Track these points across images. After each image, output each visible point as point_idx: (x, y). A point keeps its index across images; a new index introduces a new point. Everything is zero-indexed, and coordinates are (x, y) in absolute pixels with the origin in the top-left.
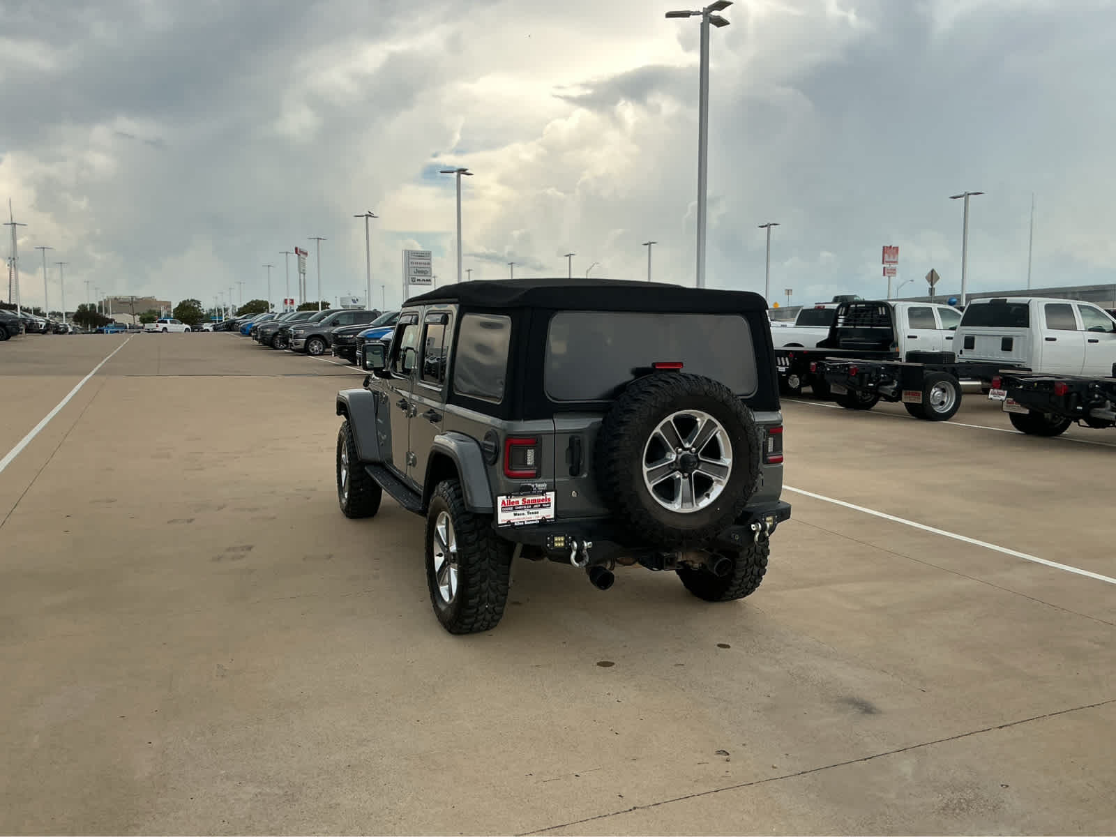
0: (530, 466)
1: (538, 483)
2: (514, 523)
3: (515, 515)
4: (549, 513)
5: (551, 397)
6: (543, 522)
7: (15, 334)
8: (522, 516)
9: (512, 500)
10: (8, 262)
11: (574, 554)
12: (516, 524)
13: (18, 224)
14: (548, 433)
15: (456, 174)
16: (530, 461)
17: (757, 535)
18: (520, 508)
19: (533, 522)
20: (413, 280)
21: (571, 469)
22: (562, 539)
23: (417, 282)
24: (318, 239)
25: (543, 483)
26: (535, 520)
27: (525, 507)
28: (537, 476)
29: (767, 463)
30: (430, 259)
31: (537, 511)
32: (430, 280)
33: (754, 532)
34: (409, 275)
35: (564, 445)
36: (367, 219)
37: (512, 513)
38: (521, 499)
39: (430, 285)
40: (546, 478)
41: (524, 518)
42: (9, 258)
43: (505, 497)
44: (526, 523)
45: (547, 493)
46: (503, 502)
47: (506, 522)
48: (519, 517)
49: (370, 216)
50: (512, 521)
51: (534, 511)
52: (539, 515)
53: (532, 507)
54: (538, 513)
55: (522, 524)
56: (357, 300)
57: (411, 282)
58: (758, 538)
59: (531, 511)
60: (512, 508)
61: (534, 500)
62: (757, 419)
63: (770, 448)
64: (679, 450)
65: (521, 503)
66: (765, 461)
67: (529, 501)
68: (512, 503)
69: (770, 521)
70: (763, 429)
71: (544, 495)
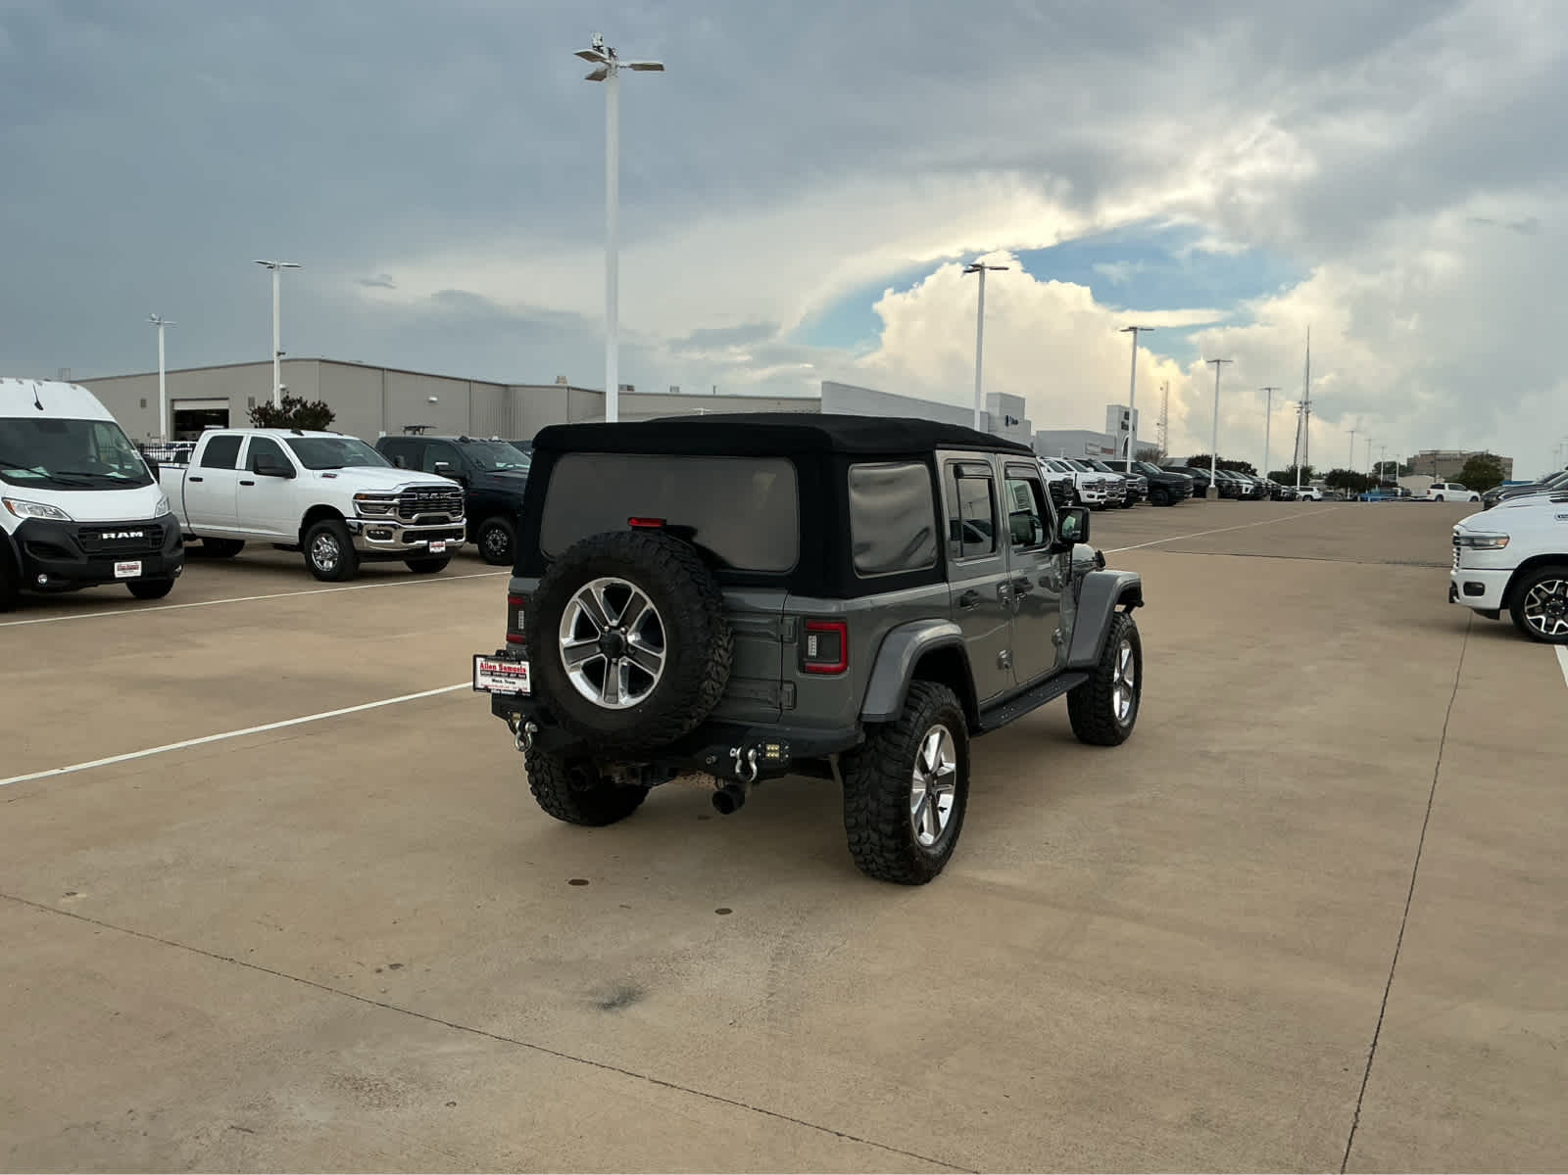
0: (520, 630)
1: (515, 650)
2: (491, 690)
3: (494, 681)
4: (526, 685)
5: (545, 553)
6: (523, 695)
8: (500, 684)
9: (490, 664)
11: (518, 734)
16: (521, 624)
17: (739, 763)
18: (497, 674)
19: (510, 693)
22: (519, 716)
25: (523, 650)
26: (511, 691)
27: (502, 674)
29: (805, 672)
31: (513, 681)
37: (491, 679)
38: (498, 664)
40: (527, 645)
41: (502, 686)
43: (483, 659)
44: (502, 692)
45: (522, 662)
46: (482, 664)
47: (483, 687)
48: (497, 684)
50: (489, 688)
51: (511, 680)
52: (516, 686)
53: (509, 675)
54: (514, 683)
55: (499, 692)
58: (740, 770)
59: (508, 680)
60: (490, 673)
61: (510, 668)
62: (786, 606)
63: (813, 651)
64: (606, 628)
65: (498, 669)
66: (803, 669)
67: (505, 668)
68: (490, 667)
69: (775, 751)
70: (789, 621)
71: (520, 664)
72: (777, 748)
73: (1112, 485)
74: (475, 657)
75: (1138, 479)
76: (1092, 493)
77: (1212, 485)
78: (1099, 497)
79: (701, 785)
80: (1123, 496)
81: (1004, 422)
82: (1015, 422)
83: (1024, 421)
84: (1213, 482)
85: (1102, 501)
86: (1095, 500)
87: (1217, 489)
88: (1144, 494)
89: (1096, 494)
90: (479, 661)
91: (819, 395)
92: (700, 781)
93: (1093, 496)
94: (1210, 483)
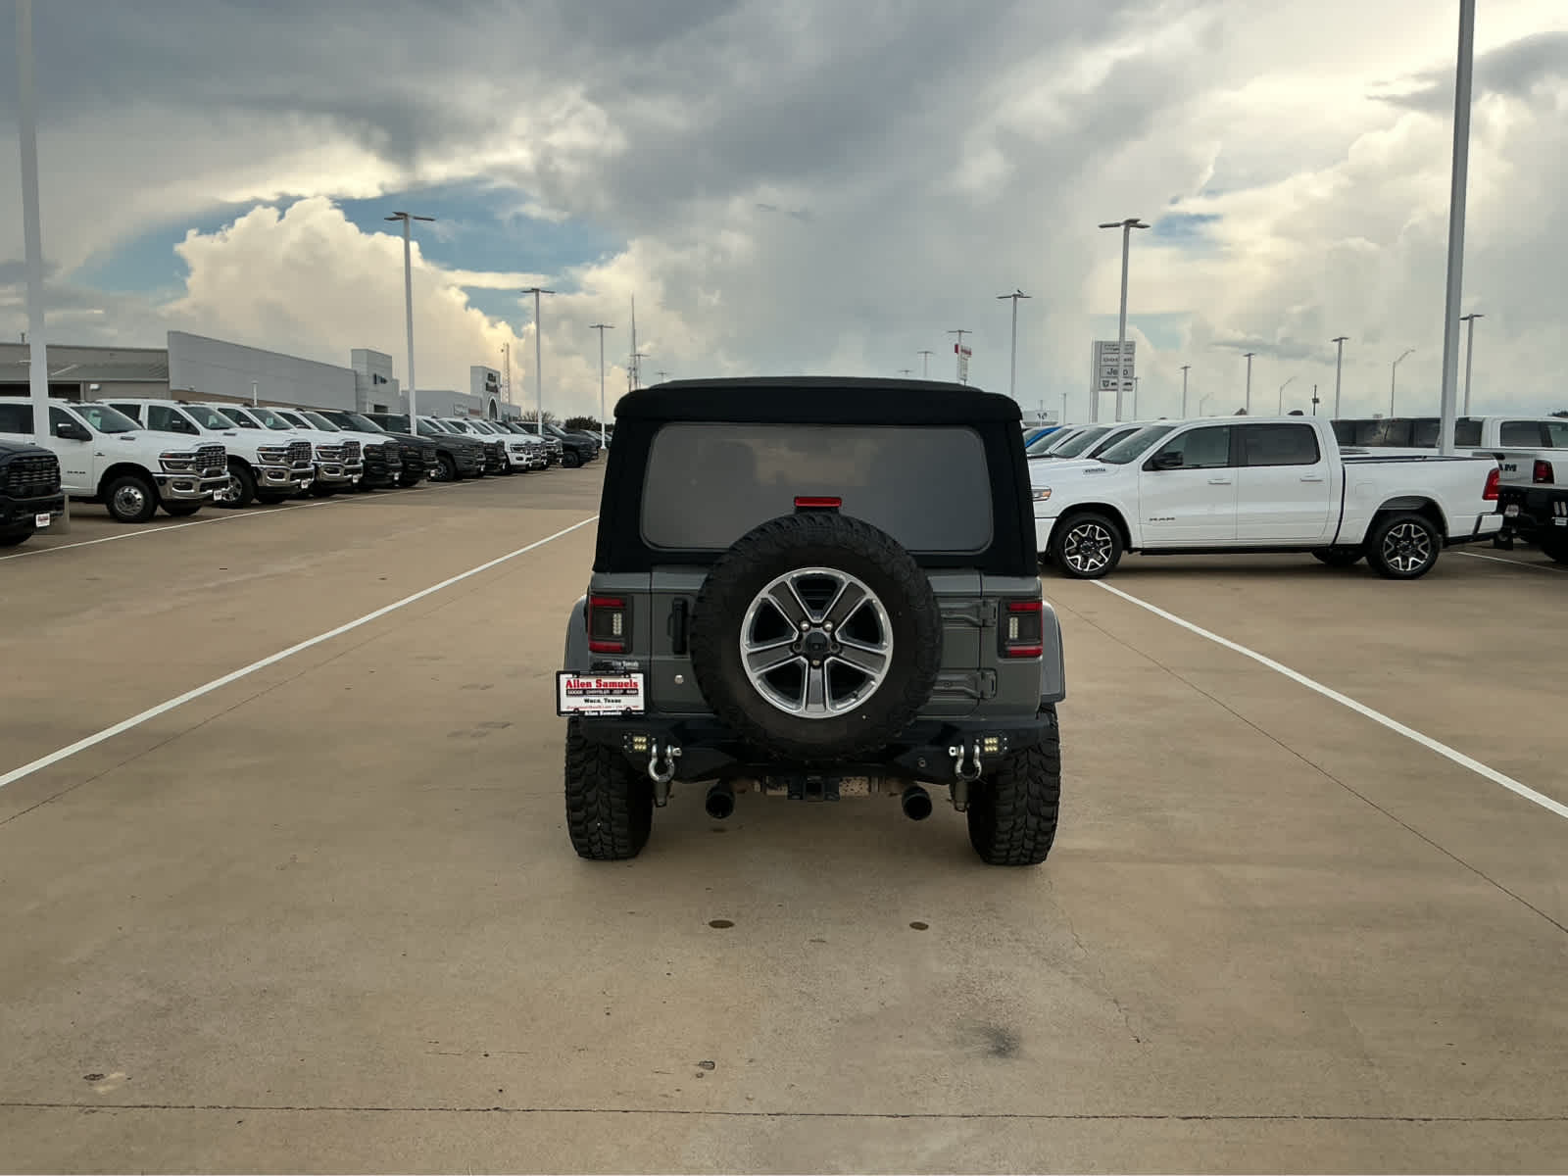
0: (618, 636)
1: (627, 661)
2: (584, 712)
3: (586, 701)
4: (637, 703)
5: (650, 542)
6: (628, 715)
7: (588, 460)
8: (597, 704)
9: (581, 681)
10: (628, 373)
11: (654, 761)
12: (586, 714)
13: (607, 327)
14: (642, 592)
15: (1123, 227)
16: (618, 629)
17: (960, 763)
18: (592, 692)
19: (613, 714)
20: (1105, 384)
21: (675, 644)
22: (644, 740)
23: (1110, 387)
24: (960, 331)
25: (634, 661)
26: (614, 711)
27: (601, 692)
28: (625, 651)
29: (1006, 657)
30: (1133, 354)
31: (618, 698)
32: (1130, 384)
33: (956, 759)
34: (1101, 377)
35: (665, 609)
36: (1015, 300)
37: (582, 699)
38: (595, 680)
39: (1131, 390)
40: (637, 654)
41: (600, 707)
42: (629, 368)
43: (571, 676)
44: (601, 714)
45: (633, 675)
46: (569, 683)
47: (572, 710)
48: (593, 704)
49: (1019, 296)
50: (581, 710)
51: (614, 698)
52: (621, 704)
53: (611, 692)
54: (619, 701)
55: (596, 714)
56: (1045, 414)
57: (1102, 388)
58: (962, 769)
59: (610, 698)
60: (581, 692)
61: (614, 684)
62: (984, 586)
63: (1013, 633)
64: (805, 625)
65: (594, 686)
66: (1003, 652)
67: (606, 684)
68: (582, 685)
69: (993, 745)
70: (993, 604)
71: (630, 677)
72: (995, 741)
73: (535, 447)
74: (558, 674)
75: (554, 442)
76: (520, 455)
77: (603, 447)
78: (528, 459)
79: (853, 793)
80: (544, 458)
81: (372, 381)
82: (384, 381)
83: (392, 380)
84: (603, 443)
85: (530, 463)
86: (524, 462)
87: (608, 451)
88: (561, 456)
89: (525, 457)
90: (564, 678)
91: (165, 347)
92: (849, 789)
93: (521, 459)
94: (601, 445)
